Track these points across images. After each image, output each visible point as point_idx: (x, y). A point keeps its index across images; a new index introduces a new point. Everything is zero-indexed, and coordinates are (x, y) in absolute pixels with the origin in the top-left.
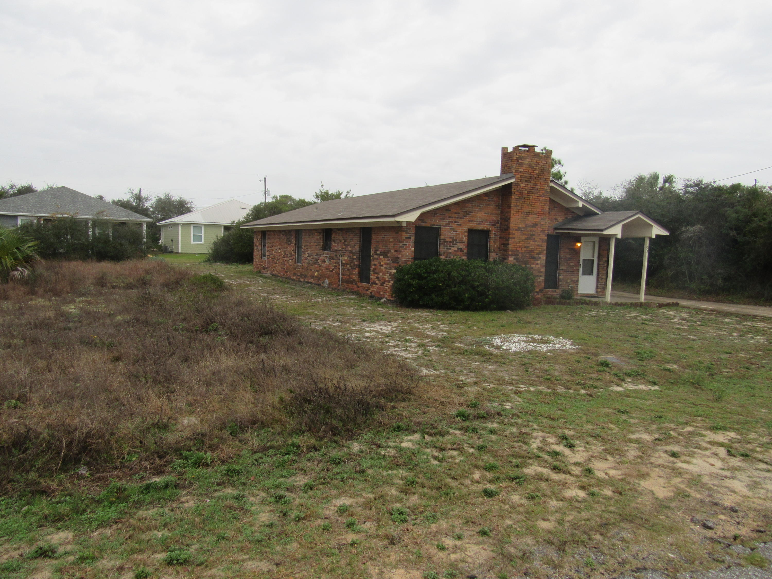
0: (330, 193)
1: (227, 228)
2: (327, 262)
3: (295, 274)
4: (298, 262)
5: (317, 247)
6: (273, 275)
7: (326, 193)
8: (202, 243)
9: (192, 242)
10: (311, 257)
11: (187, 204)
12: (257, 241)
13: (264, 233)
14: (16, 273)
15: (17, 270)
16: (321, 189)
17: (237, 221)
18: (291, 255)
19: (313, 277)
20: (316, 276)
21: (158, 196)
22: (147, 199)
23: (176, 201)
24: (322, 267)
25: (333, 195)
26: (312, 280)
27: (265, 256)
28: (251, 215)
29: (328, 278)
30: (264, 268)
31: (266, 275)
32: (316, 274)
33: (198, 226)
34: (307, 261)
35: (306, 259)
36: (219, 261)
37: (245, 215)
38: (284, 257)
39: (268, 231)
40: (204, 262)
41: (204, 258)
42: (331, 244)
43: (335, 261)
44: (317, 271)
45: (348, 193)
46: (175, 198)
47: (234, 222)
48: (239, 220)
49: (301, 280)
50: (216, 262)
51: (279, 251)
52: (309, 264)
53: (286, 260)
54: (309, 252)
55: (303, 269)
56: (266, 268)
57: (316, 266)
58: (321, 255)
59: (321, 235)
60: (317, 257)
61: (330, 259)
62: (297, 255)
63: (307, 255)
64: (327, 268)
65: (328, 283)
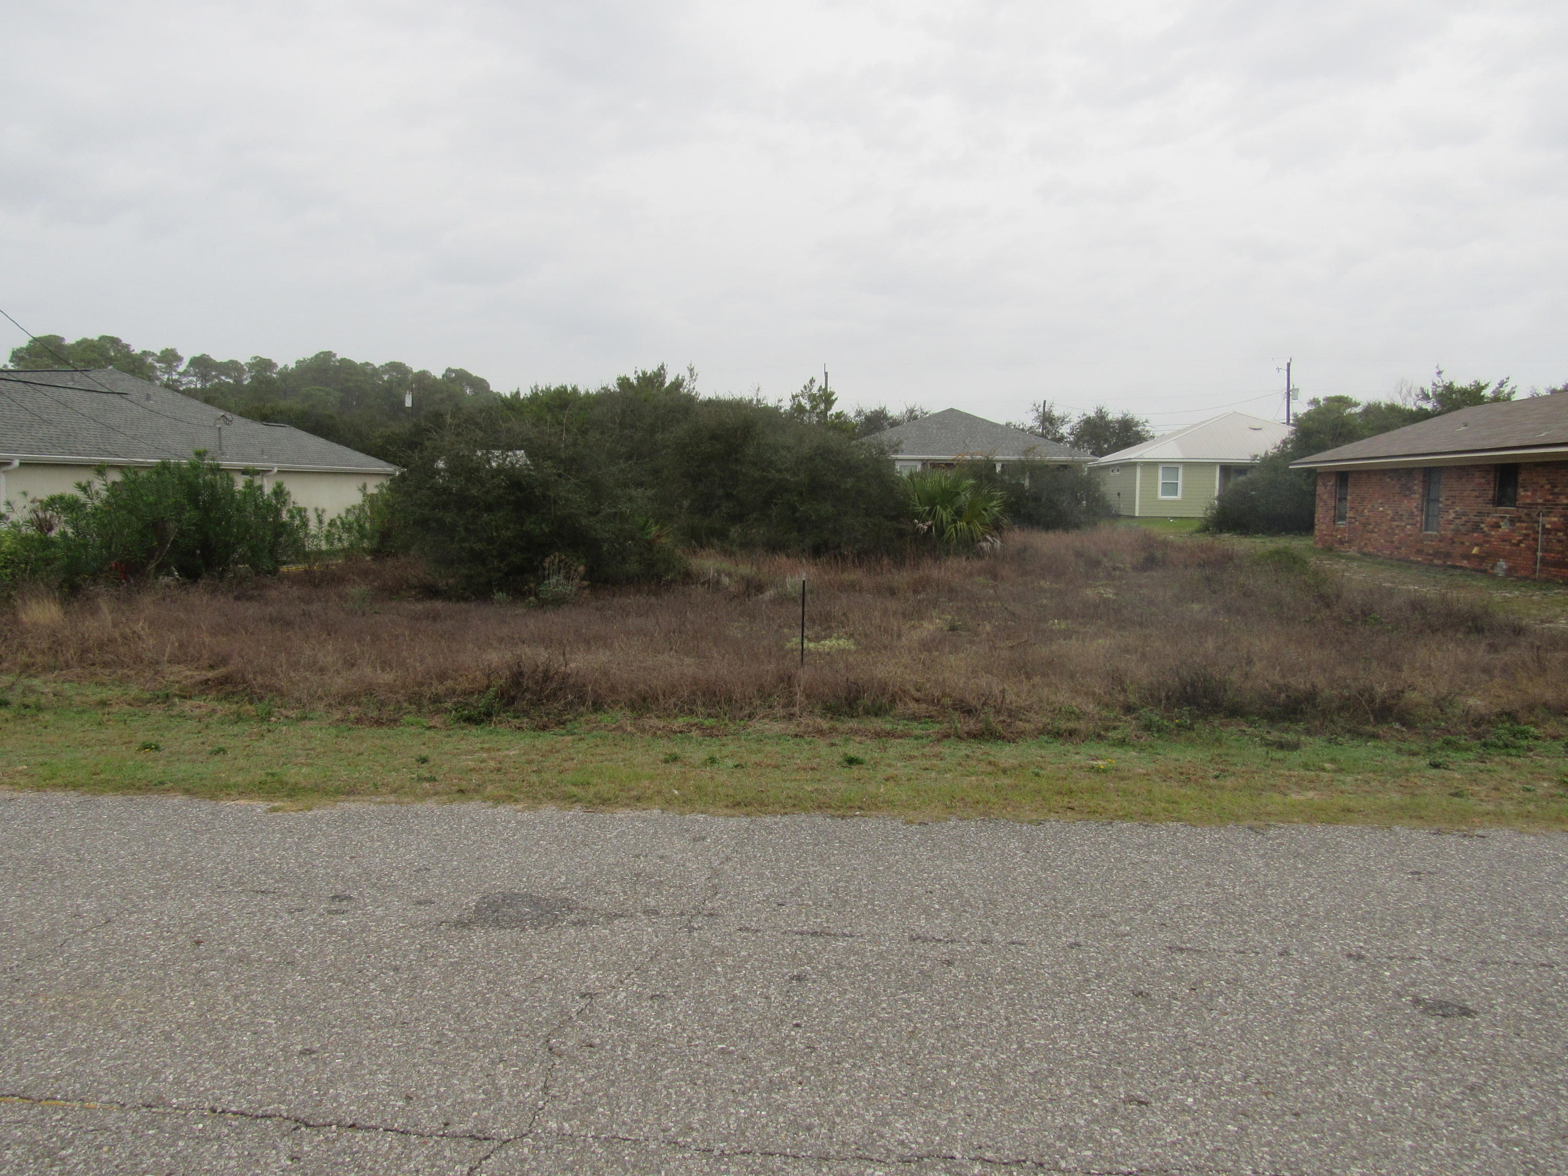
0: (1458, 385)
1: (1228, 470)
2: (1505, 528)
3: (1419, 552)
4: (1426, 530)
5: (1480, 500)
6: (1365, 554)
7: (1449, 388)
8: (1179, 497)
9: (1161, 497)
10: (1464, 519)
11: (1137, 424)
12: (1325, 492)
13: (1343, 477)
14: (984, 544)
15: (986, 540)
16: (1437, 380)
17: (1263, 455)
18: (1411, 514)
19: (1467, 556)
20: (1475, 555)
21: (1084, 415)
22: (1063, 421)
23: (1118, 422)
24: (1492, 536)
25: (1463, 392)
26: (1465, 563)
27: (1342, 518)
28: (1292, 441)
29: (1504, 557)
30: (1341, 542)
31: (1349, 554)
32: (1475, 550)
33: (1171, 467)
34: (1452, 527)
35: (1450, 522)
36: (1229, 531)
37: (1278, 443)
38: (1393, 520)
39: (1352, 472)
40: (1198, 531)
41: (1197, 525)
42: (1516, 493)
43: (1524, 525)
44: (1477, 545)
45: (1502, 384)
46: (1114, 414)
47: (1256, 456)
48: (1266, 453)
49: (1436, 562)
50: (1221, 532)
51: (1381, 509)
52: (1457, 531)
53: (1397, 526)
54: (1458, 509)
55: (1440, 541)
56: (1347, 542)
57: (1476, 535)
58: (1489, 514)
59: (1491, 477)
60: (1478, 519)
61: (1512, 521)
62: (1427, 516)
63: (1452, 515)
64: (1504, 539)
65: (1505, 567)
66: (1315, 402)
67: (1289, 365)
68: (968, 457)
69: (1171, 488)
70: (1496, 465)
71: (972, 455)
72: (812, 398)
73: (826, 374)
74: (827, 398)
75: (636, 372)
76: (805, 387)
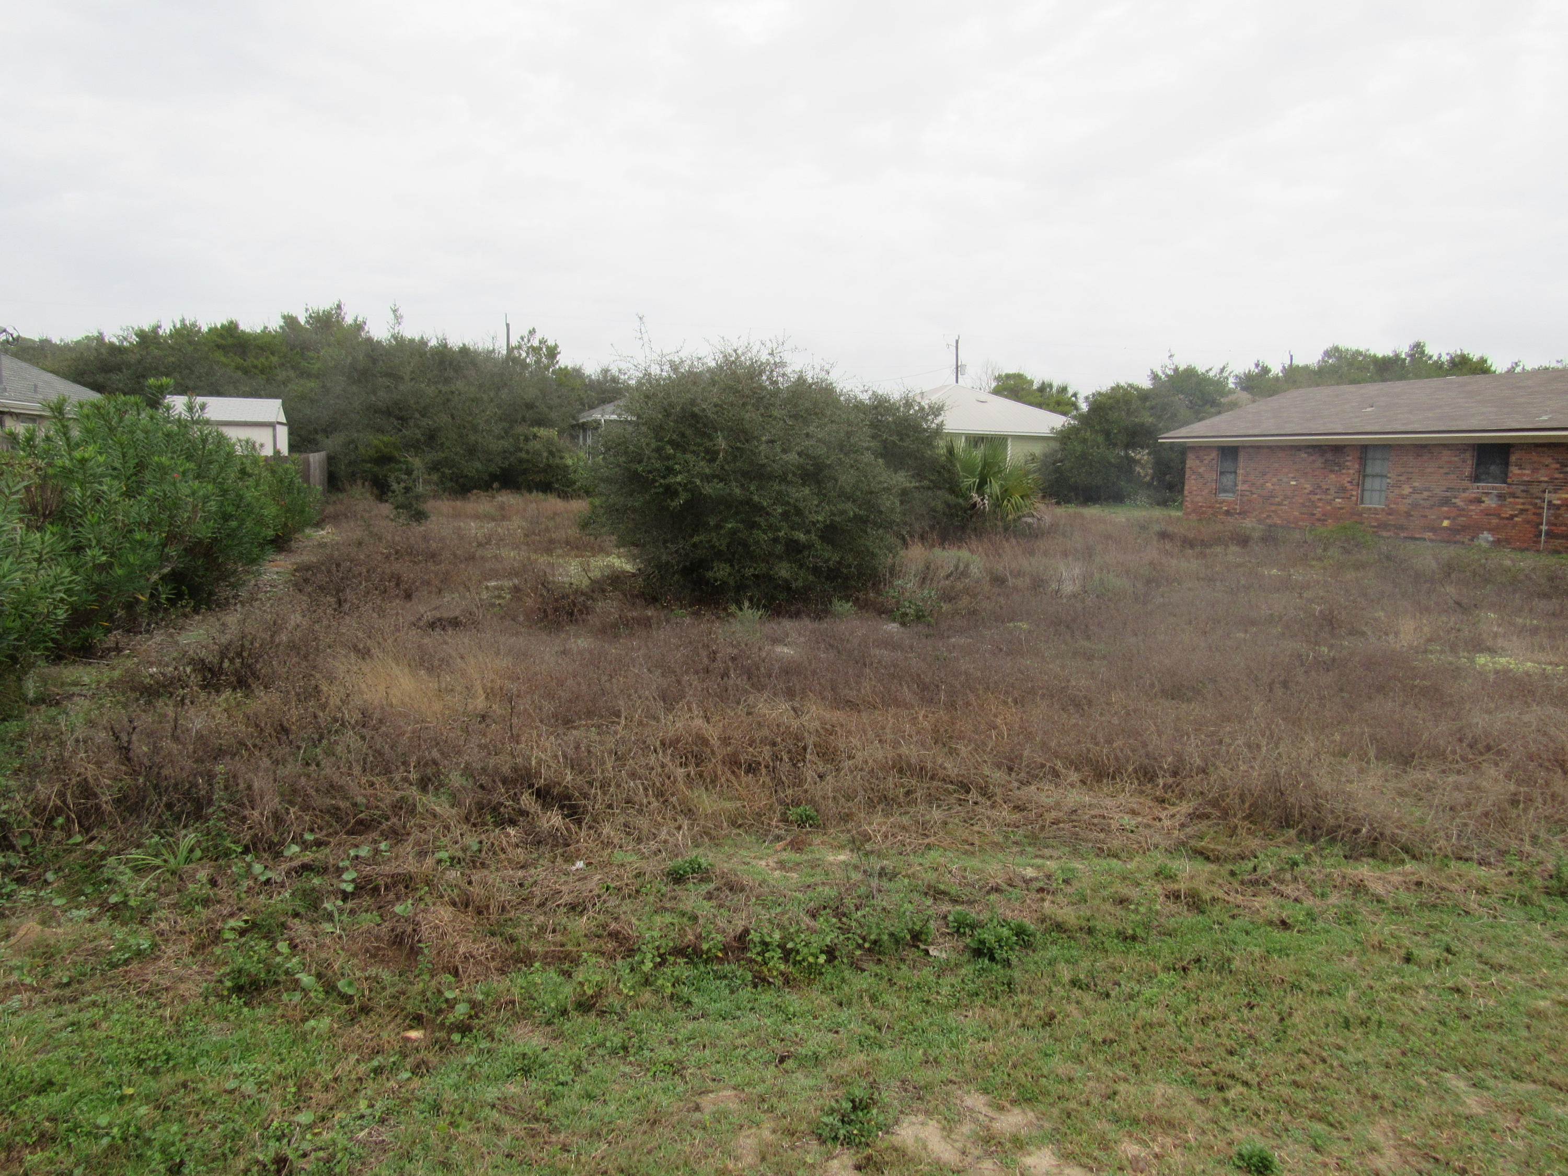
2: (1490, 503)
4: (1364, 503)
5: (1451, 476)
10: (1426, 494)
12: (1199, 466)
13: (1229, 453)
14: (1030, 520)
18: (1341, 488)
19: (1433, 529)
20: (1445, 528)
24: (1471, 511)
26: (1429, 535)
27: (1229, 491)
29: (1490, 530)
30: (1229, 514)
32: (1446, 523)
34: (1408, 501)
35: (1404, 497)
39: (1244, 447)
42: (1506, 471)
43: (1521, 501)
44: (1448, 518)
51: (1293, 483)
52: (1415, 506)
53: (1320, 500)
54: (1416, 484)
55: (1390, 514)
56: (1239, 514)
57: (1445, 509)
58: (1464, 490)
59: (1468, 455)
60: (1448, 494)
61: (1501, 497)
62: (1363, 490)
63: (1407, 490)
64: (1487, 513)
65: (1491, 539)
67: (957, 342)
70: (1474, 445)
73: (508, 325)
74: (552, 353)
76: (522, 338)
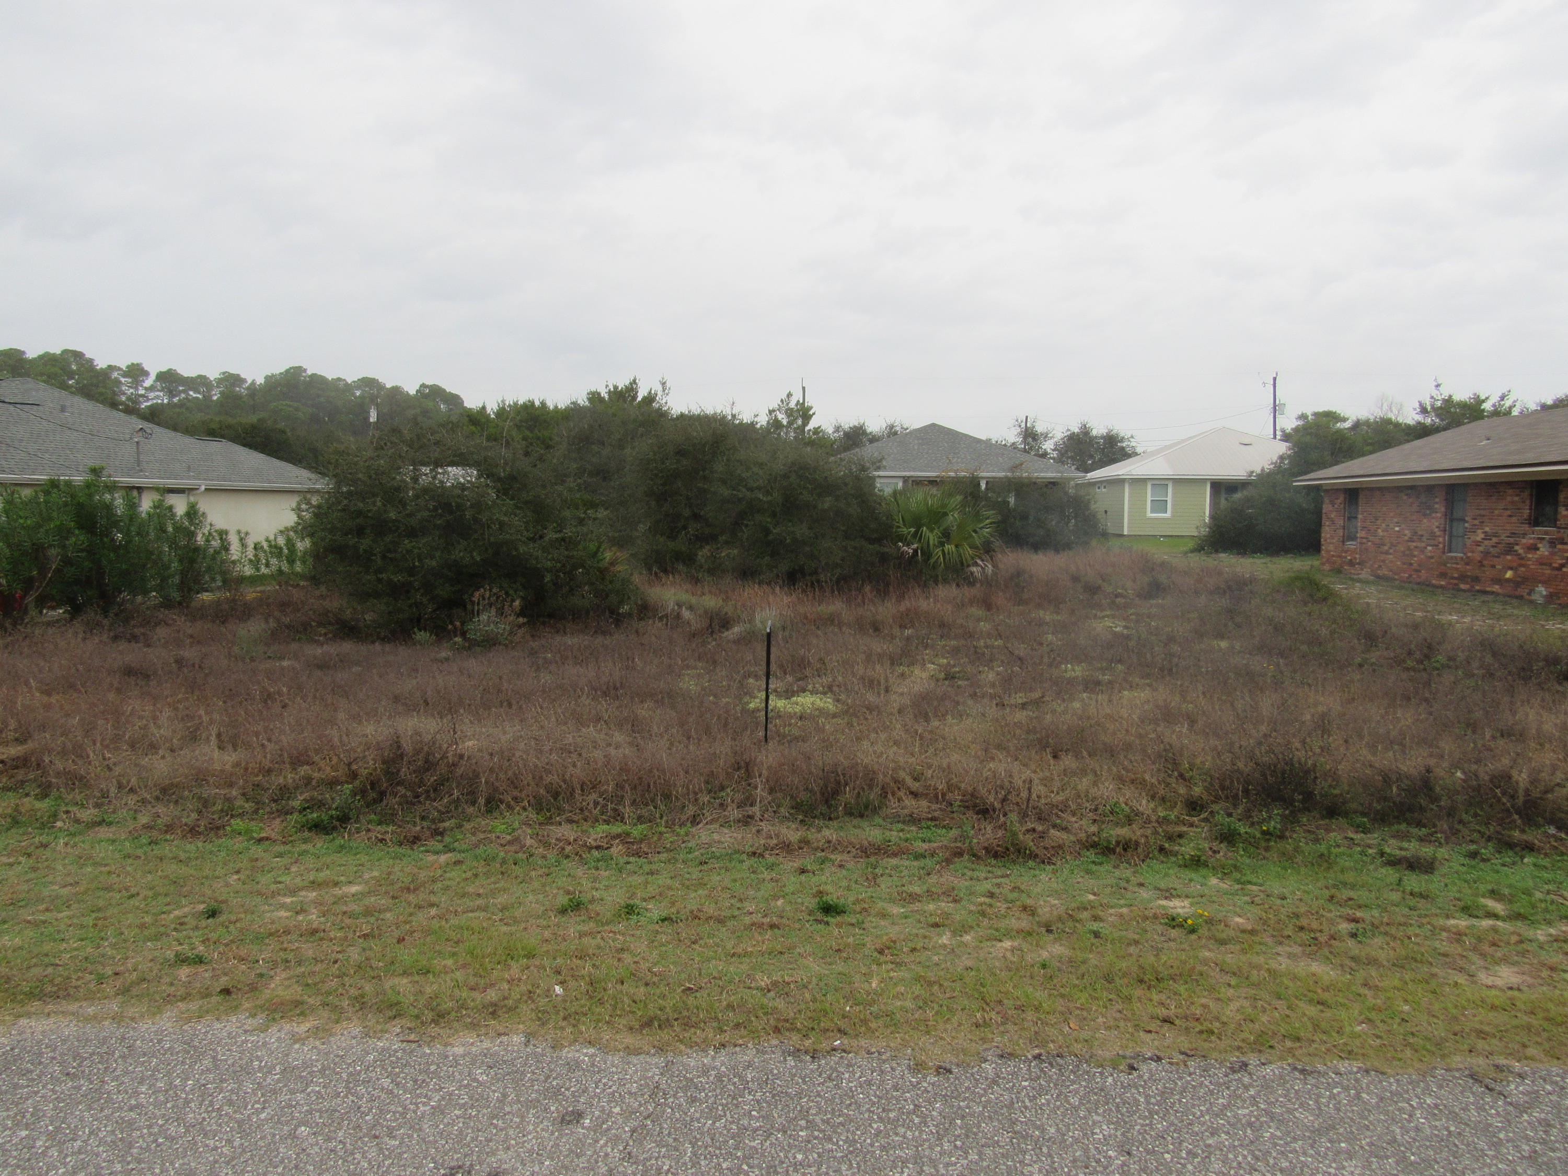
0: (1457, 398)
1: (1221, 487)
2: (1544, 550)
3: (1443, 575)
4: (1450, 552)
5: (1514, 519)
6: (1378, 577)
7: (1448, 402)
8: (1168, 515)
9: (1149, 514)
10: (1495, 540)
11: (1122, 440)
12: (1332, 511)
13: (1352, 494)
14: (974, 569)
15: (976, 564)
16: (1435, 393)
17: (1259, 471)
18: (1432, 534)
19: (1499, 581)
20: (1508, 580)
21: (1068, 430)
22: (1046, 436)
23: (1103, 437)
24: (1529, 559)
25: (1463, 406)
26: (1496, 588)
27: (1353, 538)
28: (1289, 456)
29: (1544, 583)
30: (1351, 563)
31: (1361, 576)
32: (1509, 574)
33: (1160, 483)
34: (1481, 549)
35: (1478, 544)
36: (1225, 550)
37: (1275, 459)
38: (1411, 540)
39: (1363, 489)
40: (1192, 551)
41: (1191, 544)
42: (1556, 512)
43: (1567, 548)
44: (1511, 569)
45: (1502, 398)
46: (1098, 429)
47: (1252, 472)
48: (1263, 470)
49: (1462, 586)
50: (1217, 551)
51: (1397, 529)
52: (1486, 554)
53: (1416, 547)
54: (1487, 529)
55: (1467, 564)
56: (1359, 564)
57: (1509, 557)
58: (1524, 535)
59: (1526, 494)
60: (1512, 540)
61: (1552, 543)
62: (1451, 536)
63: (1480, 536)
64: (1541, 562)
65: (1544, 593)
66: (1303, 417)
67: (1275, 379)
68: (952, 474)
69: (1160, 505)
70: (1532, 482)
71: (956, 471)
72: (789, 412)
73: (804, 388)
74: (805, 413)
75: (607, 386)
76: (782, 401)
